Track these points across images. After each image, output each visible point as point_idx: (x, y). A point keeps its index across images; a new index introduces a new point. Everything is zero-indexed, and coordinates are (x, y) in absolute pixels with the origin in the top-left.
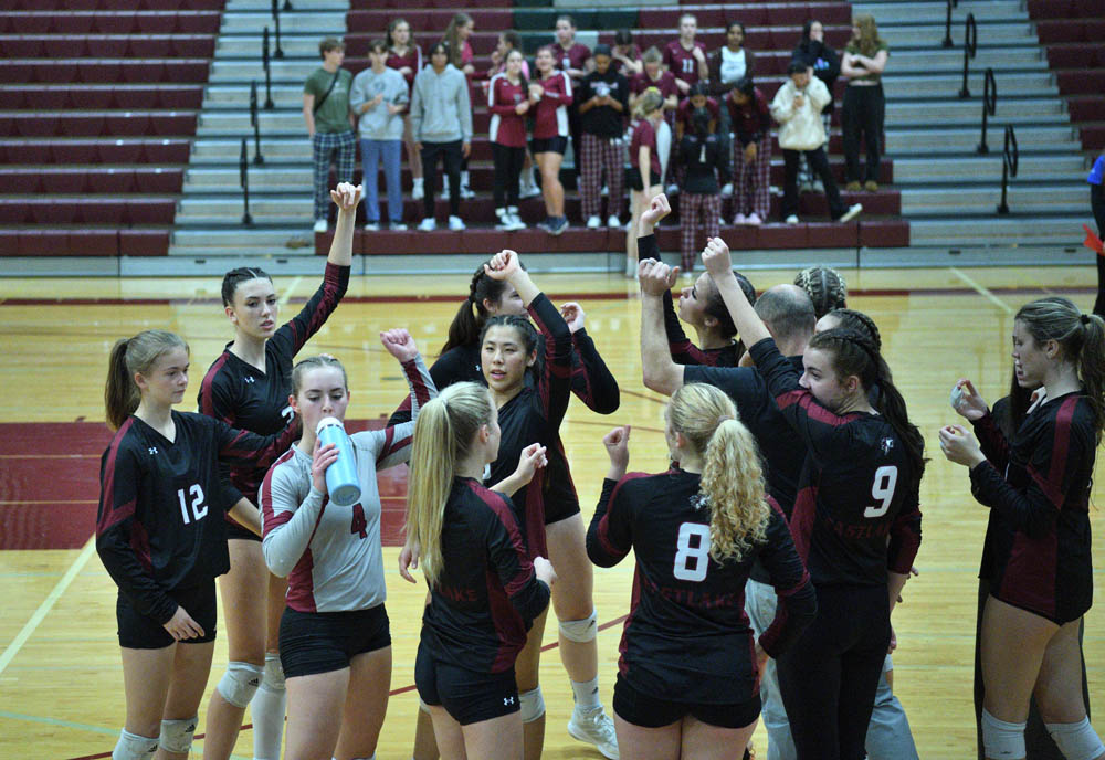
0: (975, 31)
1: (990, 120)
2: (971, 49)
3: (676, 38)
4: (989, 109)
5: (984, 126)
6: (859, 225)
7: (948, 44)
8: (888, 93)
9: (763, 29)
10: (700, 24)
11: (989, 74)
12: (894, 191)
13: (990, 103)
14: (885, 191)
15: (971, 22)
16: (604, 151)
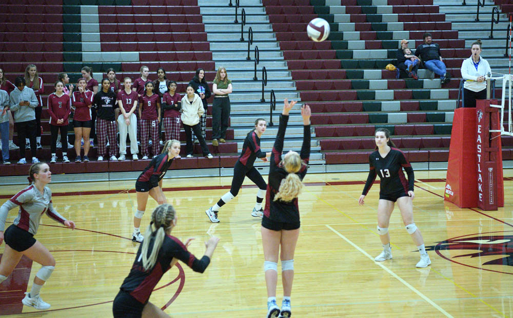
0: (266, 73)
1: (273, 112)
2: (265, 81)
3: (140, 76)
4: (273, 108)
5: (271, 114)
6: (220, 158)
7: (255, 79)
8: (231, 101)
9: (178, 72)
10: (150, 70)
11: (272, 92)
12: (235, 143)
13: (273, 104)
14: (230, 142)
15: (264, 70)
16: (108, 126)
